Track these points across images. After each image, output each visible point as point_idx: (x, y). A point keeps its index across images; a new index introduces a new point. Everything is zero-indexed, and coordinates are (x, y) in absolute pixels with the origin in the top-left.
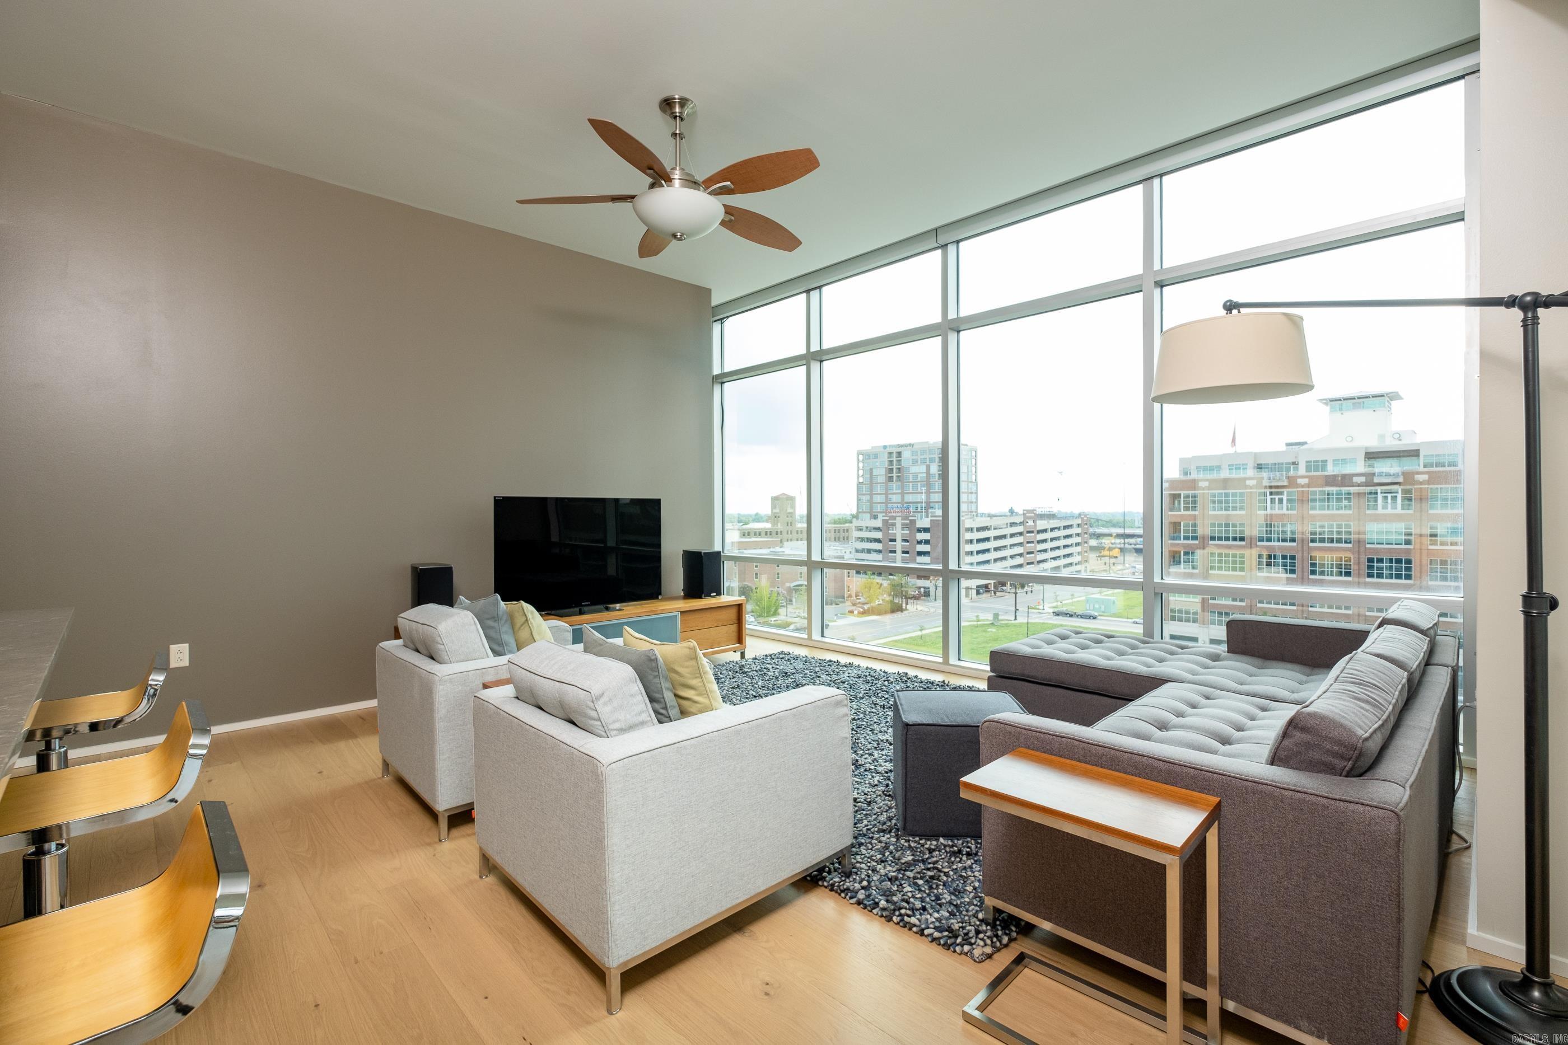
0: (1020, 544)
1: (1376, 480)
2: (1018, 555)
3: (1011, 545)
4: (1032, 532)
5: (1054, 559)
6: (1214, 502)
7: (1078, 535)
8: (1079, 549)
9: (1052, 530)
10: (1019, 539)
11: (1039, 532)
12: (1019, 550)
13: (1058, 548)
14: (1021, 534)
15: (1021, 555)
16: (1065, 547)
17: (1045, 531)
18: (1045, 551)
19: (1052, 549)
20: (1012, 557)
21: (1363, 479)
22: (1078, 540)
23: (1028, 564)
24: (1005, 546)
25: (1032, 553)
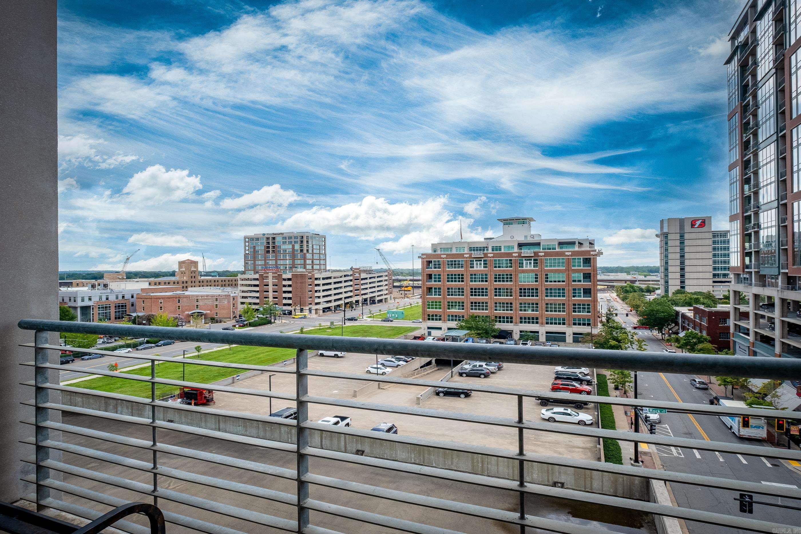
0: (351, 286)
1: (522, 255)
2: (350, 291)
3: (345, 286)
4: (358, 279)
5: (372, 292)
6: (449, 265)
7: (386, 280)
8: (387, 287)
9: (370, 278)
10: (351, 283)
11: (362, 279)
12: (351, 289)
13: (374, 287)
14: (351, 280)
15: (351, 291)
16: (378, 286)
17: (366, 279)
18: (366, 289)
19: (370, 288)
20: (345, 292)
21: (517, 254)
22: (387, 283)
23: (356, 295)
24: (341, 287)
25: (358, 290)
